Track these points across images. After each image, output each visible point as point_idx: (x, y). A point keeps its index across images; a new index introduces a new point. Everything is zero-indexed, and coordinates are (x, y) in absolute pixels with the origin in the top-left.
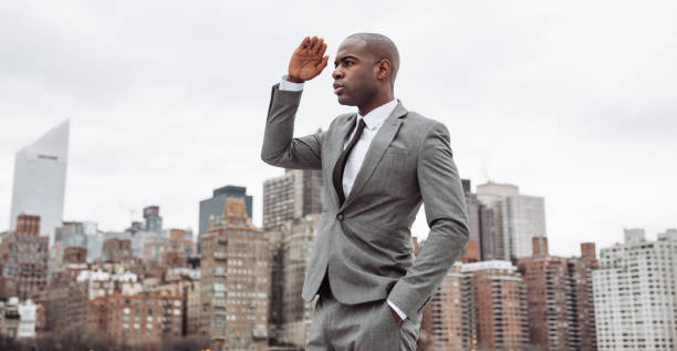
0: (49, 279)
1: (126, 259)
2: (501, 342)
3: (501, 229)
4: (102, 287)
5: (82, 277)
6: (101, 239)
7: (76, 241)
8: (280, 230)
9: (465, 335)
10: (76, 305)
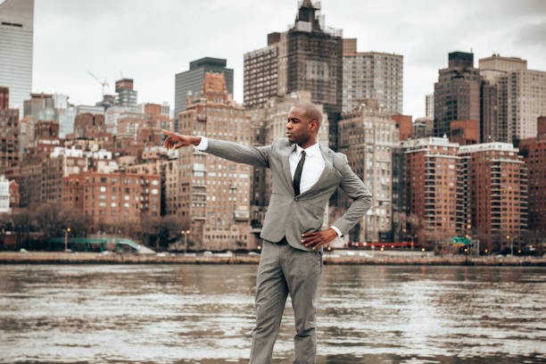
0: (21, 154)
1: (100, 135)
2: (498, 227)
3: (504, 108)
4: (76, 164)
5: (56, 152)
6: (73, 114)
7: (47, 115)
8: (263, 107)
9: (459, 220)
10: (50, 181)
